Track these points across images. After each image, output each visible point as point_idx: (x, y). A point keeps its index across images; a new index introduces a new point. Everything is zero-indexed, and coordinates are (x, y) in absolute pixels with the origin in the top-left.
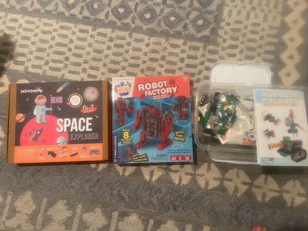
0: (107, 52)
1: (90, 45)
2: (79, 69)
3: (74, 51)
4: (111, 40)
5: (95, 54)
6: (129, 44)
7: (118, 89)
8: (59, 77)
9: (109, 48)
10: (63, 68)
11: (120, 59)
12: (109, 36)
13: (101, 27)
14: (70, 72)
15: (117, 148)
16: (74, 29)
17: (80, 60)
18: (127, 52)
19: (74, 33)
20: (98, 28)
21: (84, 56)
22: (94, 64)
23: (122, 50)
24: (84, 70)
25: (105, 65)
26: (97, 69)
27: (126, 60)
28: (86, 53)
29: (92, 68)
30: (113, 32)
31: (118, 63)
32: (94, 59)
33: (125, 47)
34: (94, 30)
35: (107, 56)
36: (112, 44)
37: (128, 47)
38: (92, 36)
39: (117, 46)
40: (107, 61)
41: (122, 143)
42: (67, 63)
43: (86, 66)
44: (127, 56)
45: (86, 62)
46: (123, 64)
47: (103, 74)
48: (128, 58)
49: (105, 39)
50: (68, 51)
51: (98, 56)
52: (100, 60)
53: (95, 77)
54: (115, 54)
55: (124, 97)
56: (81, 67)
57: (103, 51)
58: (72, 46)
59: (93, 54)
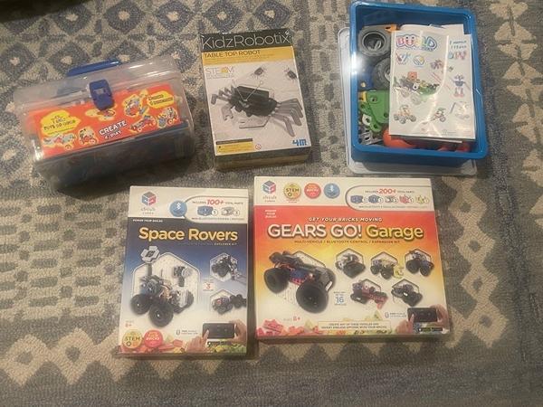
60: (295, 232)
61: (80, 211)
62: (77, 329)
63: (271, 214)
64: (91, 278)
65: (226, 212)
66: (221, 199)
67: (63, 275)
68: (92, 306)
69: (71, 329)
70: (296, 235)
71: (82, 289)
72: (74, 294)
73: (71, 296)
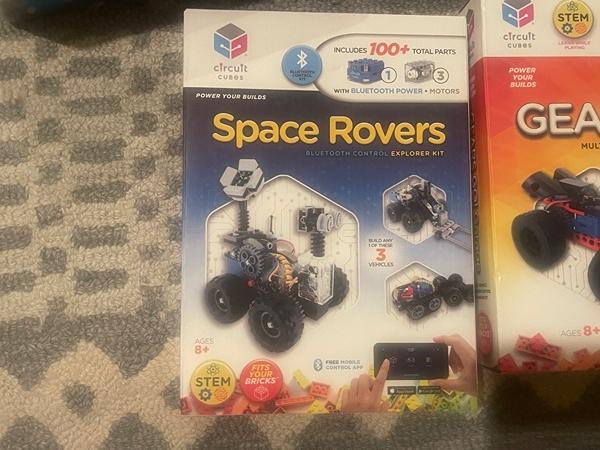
60: (582, 123)
61: (70, 72)
62: (82, 343)
63: (522, 79)
64: (107, 228)
65: (415, 74)
66: (402, 43)
67: (44, 223)
68: (114, 293)
69: (71, 344)
70: (585, 129)
71: (89, 252)
72: (70, 265)
73: (64, 269)
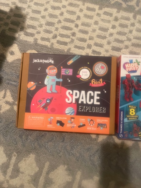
0: (111, 31)
1: (96, 23)
2: (85, 45)
3: (81, 27)
4: (116, 19)
5: (100, 32)
6: (133, 25)
7: (127, 66)
8: (66, 51)
9: (114, 27)
10: (69, 43)
11: (123, 38)
12: (114, 15)
13: (108, 6)
14: (76, 47)
15: (123, 123)
16: (81, 6)
17: (86, 37)
18: (131, 32)
19: (81, 10)
20: (104, 8)
21: (90, 32)
22: (99, 41)
23: (126, 30)
24: (89, 46)
25: (109, 43)
26: (101, 46)
27: (129, 40)
28: (91, 30)
29: (96, 44)
30: (118, 12)
31: (122, 42)
32: (99, 36)
33: (129, 27)
34: (100, 9)
35: (111, 35)
36: (117, 24)
37: (132, 28)
38: (98, 15)
39: (122, 25)
40: (112, 39)
41: (128, 119)
42: (74, 38)
43: (91, 42)
44: (131, 36)
45: (91, 38)
46: (127, 43)
47: (107, 51)
48: (132, 37)
49: (111, 19)
50: (75, 27)
51: (103, 33)
52: (104, 38)
53: (99, 53)
54: (119, 33)
55: (132, 74)
56: (86, 43)
57: (108, 29)
58: (79, 22)
59: (98, 32)
